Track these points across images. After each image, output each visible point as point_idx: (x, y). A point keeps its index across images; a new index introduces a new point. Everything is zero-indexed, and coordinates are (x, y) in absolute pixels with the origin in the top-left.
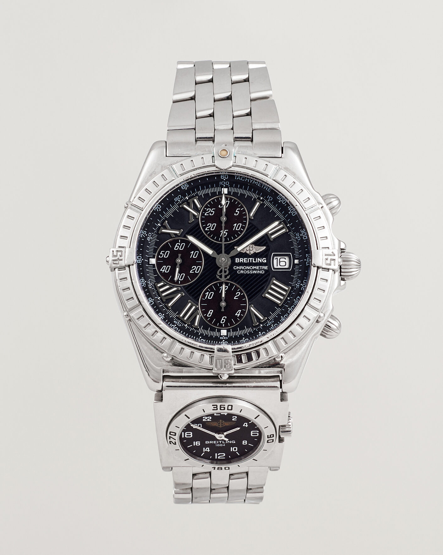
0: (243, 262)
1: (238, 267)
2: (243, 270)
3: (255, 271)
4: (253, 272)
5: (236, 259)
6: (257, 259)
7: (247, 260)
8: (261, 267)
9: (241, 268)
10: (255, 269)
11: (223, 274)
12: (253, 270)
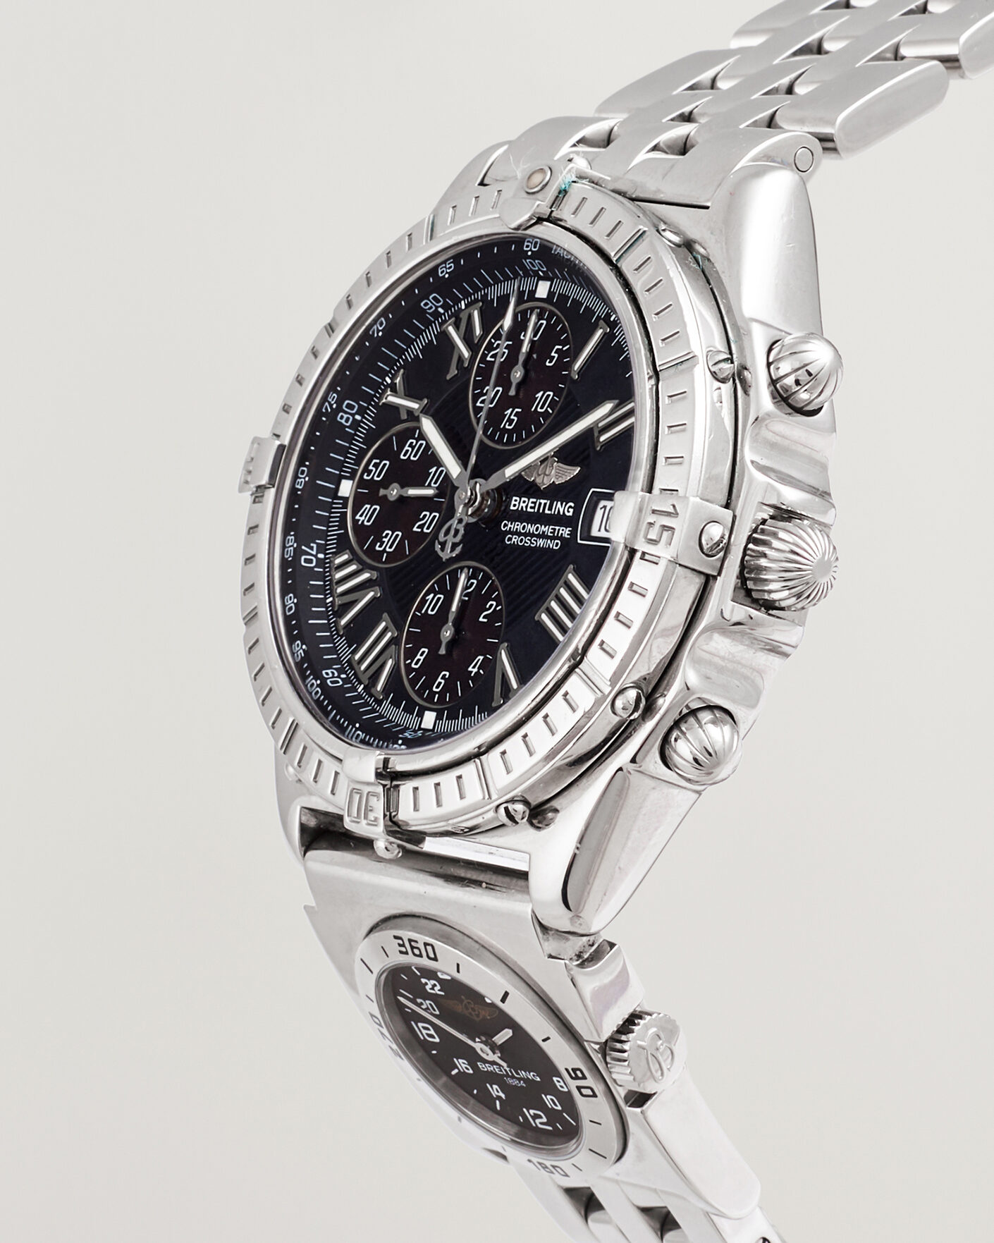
0: (524, 509)
1: (511, 524)
2: (519, 534)
3: (541, 540)
4: (536, 541)
5: (514, 498)
6: (555, 503)
7: (535, 503)
8: (557, 528)
9: (516, 527)
10: (543, 536)
11: (451, 540)
12: (539, 536)
